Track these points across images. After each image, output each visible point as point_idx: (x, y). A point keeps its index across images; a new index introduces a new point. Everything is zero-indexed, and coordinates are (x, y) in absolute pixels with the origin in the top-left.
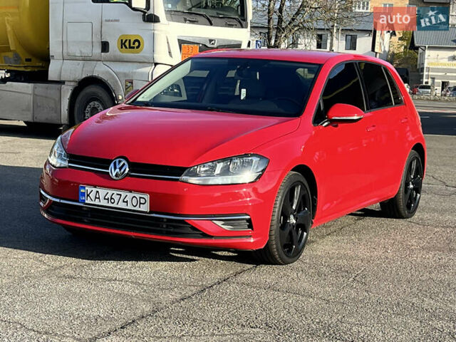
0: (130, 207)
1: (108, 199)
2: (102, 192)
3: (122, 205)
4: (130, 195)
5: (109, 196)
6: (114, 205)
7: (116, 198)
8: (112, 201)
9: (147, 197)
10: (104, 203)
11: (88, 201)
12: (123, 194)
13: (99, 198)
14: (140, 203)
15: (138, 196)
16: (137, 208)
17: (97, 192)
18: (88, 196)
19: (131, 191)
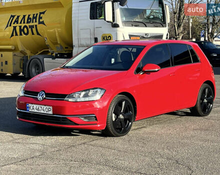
0: (45, 112)
2: (35, 106)
3: (42, 112)
4: (45, 107)
5: (37, 108)
6: (40, 112)
7: (40, 108)
8: (39, 110)
9: (51, 108)
10: (36, 111)
11: (30, 110)
12: (43, 107)
14: (49, 111)
15: (48, 107)
16: (48, 113)
17: (33, 106)
18: (30, 108)
19: (45, 105)
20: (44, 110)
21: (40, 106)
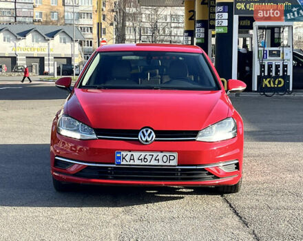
0: (161, 163)
1: (142, 159)
3: (154, 163)
4: (161, 155)
6: (147, 164)
8: (146, 160)
13: (134, 159)
14: (170, 160)
15: (168, 154)
17: (132, 155)
18: (123, 158)
19: (162, 152)
20: (158, 160)
21: (148, 154)
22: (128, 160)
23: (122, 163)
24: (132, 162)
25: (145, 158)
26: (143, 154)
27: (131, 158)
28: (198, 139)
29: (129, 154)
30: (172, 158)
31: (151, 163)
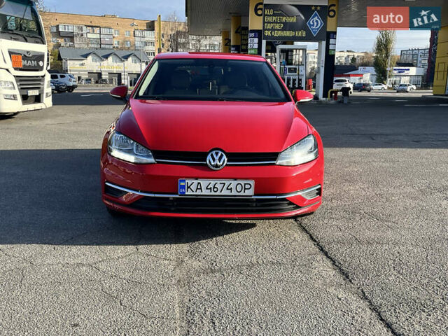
0: (234, 193)
1: (211, 189)
2: (204, 183)
3: (225, 192)
4: (234, 183)
5: (211, 186)
6: (218, 193)
7: (219, 187)
8: (215, 190)
9: (252, 183)
10: (206, 192)
11: (189, 192)
12: (227, 182)
13: (201, 189)
14: (245, 189)
15: (243, 182)
16: (242, 193)
17: (199, 183)
18: (188, 187)
19: (235, 179)
20: (231, 189)
21: (219, 182)
22: (194, 189)
23: (186, 193)
24: (199, 192)
25: (214, 187)
26: (213, 182)
27: (198, 187)
28: (279, 162)
29: (196, 182)
30: (247, 186)
31: (223, 193)
